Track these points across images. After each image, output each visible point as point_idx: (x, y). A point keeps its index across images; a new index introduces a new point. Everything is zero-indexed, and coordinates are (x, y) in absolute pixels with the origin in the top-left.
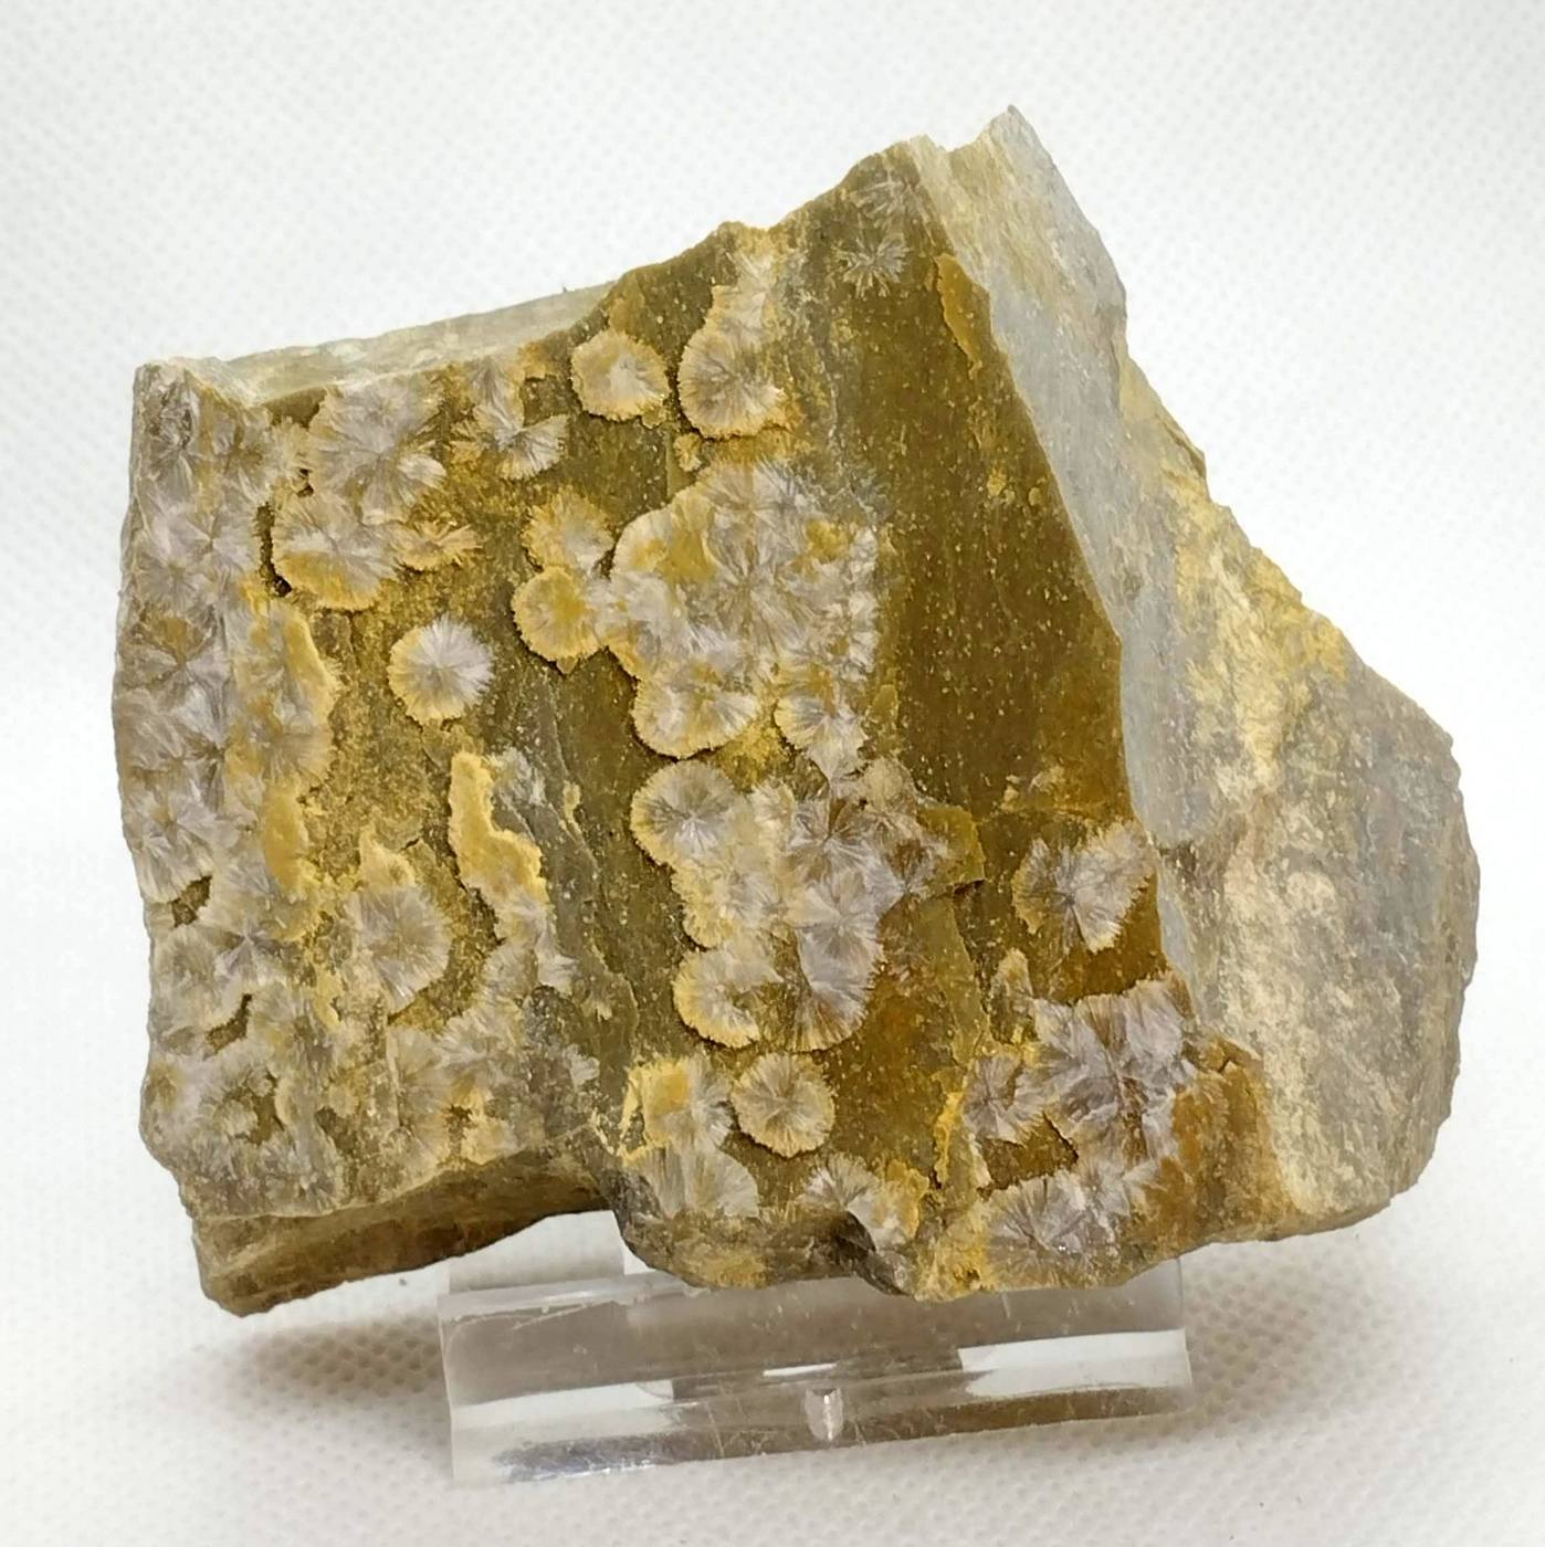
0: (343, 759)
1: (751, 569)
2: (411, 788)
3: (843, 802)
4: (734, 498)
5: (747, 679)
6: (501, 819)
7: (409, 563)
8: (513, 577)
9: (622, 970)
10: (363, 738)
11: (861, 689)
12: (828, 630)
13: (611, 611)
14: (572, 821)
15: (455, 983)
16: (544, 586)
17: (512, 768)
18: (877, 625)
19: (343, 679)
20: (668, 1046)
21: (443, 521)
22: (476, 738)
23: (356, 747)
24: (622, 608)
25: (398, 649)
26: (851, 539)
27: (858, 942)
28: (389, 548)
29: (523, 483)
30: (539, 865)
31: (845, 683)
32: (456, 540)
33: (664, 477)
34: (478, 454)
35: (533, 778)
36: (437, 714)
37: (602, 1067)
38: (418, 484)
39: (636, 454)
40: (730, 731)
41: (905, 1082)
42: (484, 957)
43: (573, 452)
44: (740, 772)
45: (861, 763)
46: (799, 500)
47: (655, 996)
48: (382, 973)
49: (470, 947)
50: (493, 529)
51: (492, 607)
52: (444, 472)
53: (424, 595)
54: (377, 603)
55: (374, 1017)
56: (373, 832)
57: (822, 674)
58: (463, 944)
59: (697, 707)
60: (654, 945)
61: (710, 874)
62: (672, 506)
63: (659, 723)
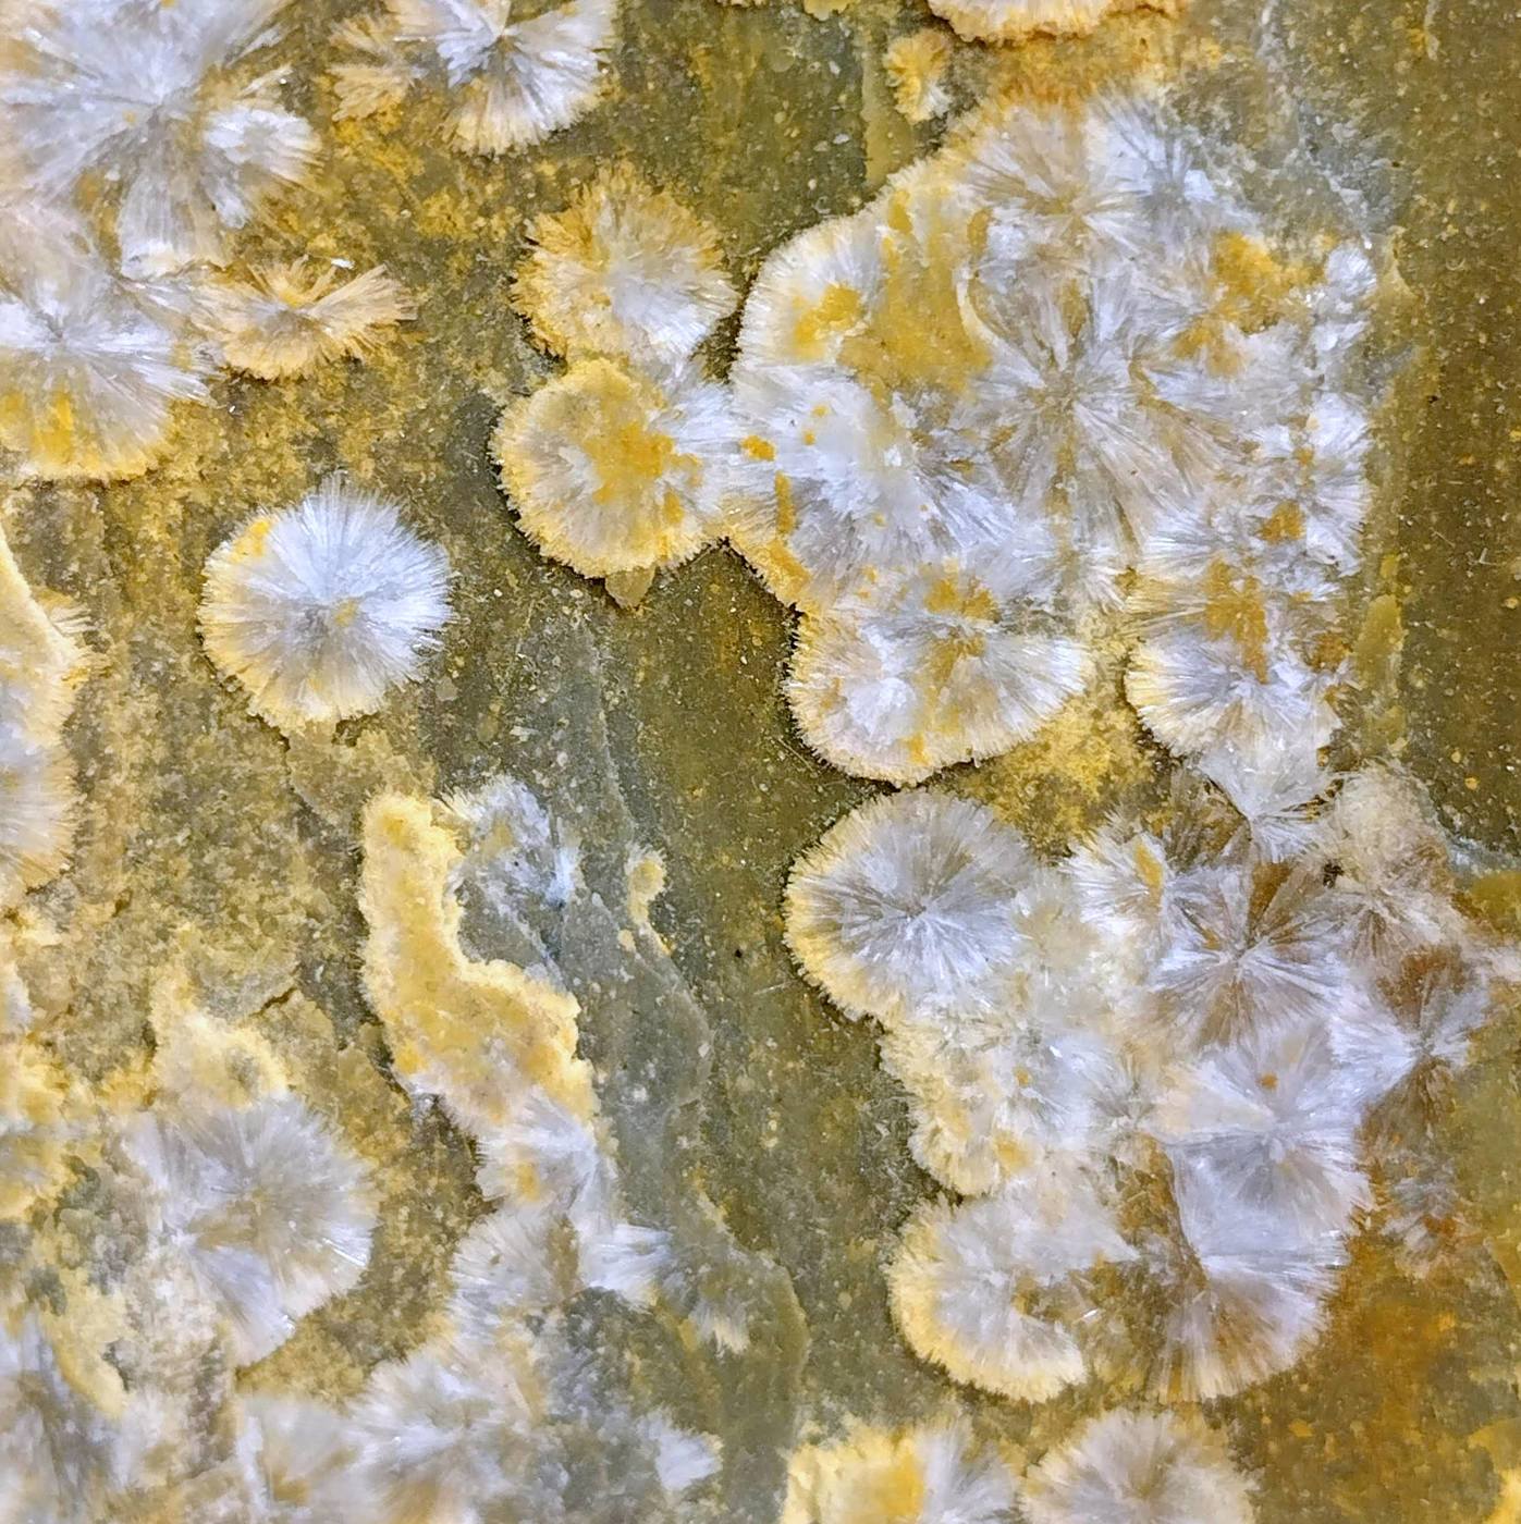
0: (101, 820)
1: (1077, 351)
2: (269, 876)
3: (1282, 872)
4: (1037, 185)
5: (1062, 604)
6: (482, 934)
7: (241, 361)
8: (493, 385)
9: (769, 1245)
10: (146, 767)
11: (1331, 616)
12: (1256, 485)
13: (734, 459)
14: (647, 930)
15: (387, 1295)
16: (572, 408)
17: (503, 823)
18: (1371, 472)
19: (90, 638)
20: (878, 1403)
21: (316, 259)
22: (416, 761)
23: (131, 788)
24: (763, 451)
25: (223, 564)
26: (1316, 272)
27: (1316, 1174)
28: (188, 330)
29: (512, 161)
30: (574, 1034)
31: (1294, 604)
32: (349, 304)
33: (859, 136)
34: (399, 94)
35: (554, 840)
36: (321, 709)
37: (729, 1454)
38: (252, 173)
39: (790, 83)
40: (1020, 724)
41: (1407, 1452)
42: (452, 1235)
43: (632, 83)
44: (1041, 810)
45: (1324, 782)
46: (1197, 185)
47: (845, 1300)
48: (217, 1283)
49: (421, 1218)
50: (440, 273)
51: (444, 456)
52: (315, 144)
53: (280, 430)
54: (164, 461)
55: (204, 1381)
56: (183, 979)
57: (1238, 584)
58: (404, 1211)
59: (943, 673)
60: (838, 1189)
61: (972, 1039)
62: (879, 207)
63: (854, 706)
